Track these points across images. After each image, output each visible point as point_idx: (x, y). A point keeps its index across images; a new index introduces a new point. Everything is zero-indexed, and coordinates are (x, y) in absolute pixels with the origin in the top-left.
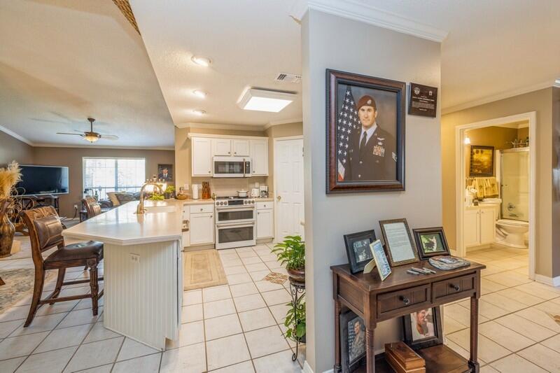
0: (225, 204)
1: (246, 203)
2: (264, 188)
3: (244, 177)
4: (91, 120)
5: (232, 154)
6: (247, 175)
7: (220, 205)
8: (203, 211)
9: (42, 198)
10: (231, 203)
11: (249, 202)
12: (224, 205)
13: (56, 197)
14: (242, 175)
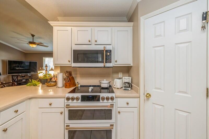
0: (77, 99)
1: (103, 99)
2: (127, 79)
3: (104, 67)
4: (33, 36)
5: (93, 42)
6: (108, 65)
7: (70, 101)
8: (52, 106)
9: (23, 76)
10: (84, 99)
11: (107, 99)
12: (75, 101)
13: (30, 75)
14: (101, 65)
